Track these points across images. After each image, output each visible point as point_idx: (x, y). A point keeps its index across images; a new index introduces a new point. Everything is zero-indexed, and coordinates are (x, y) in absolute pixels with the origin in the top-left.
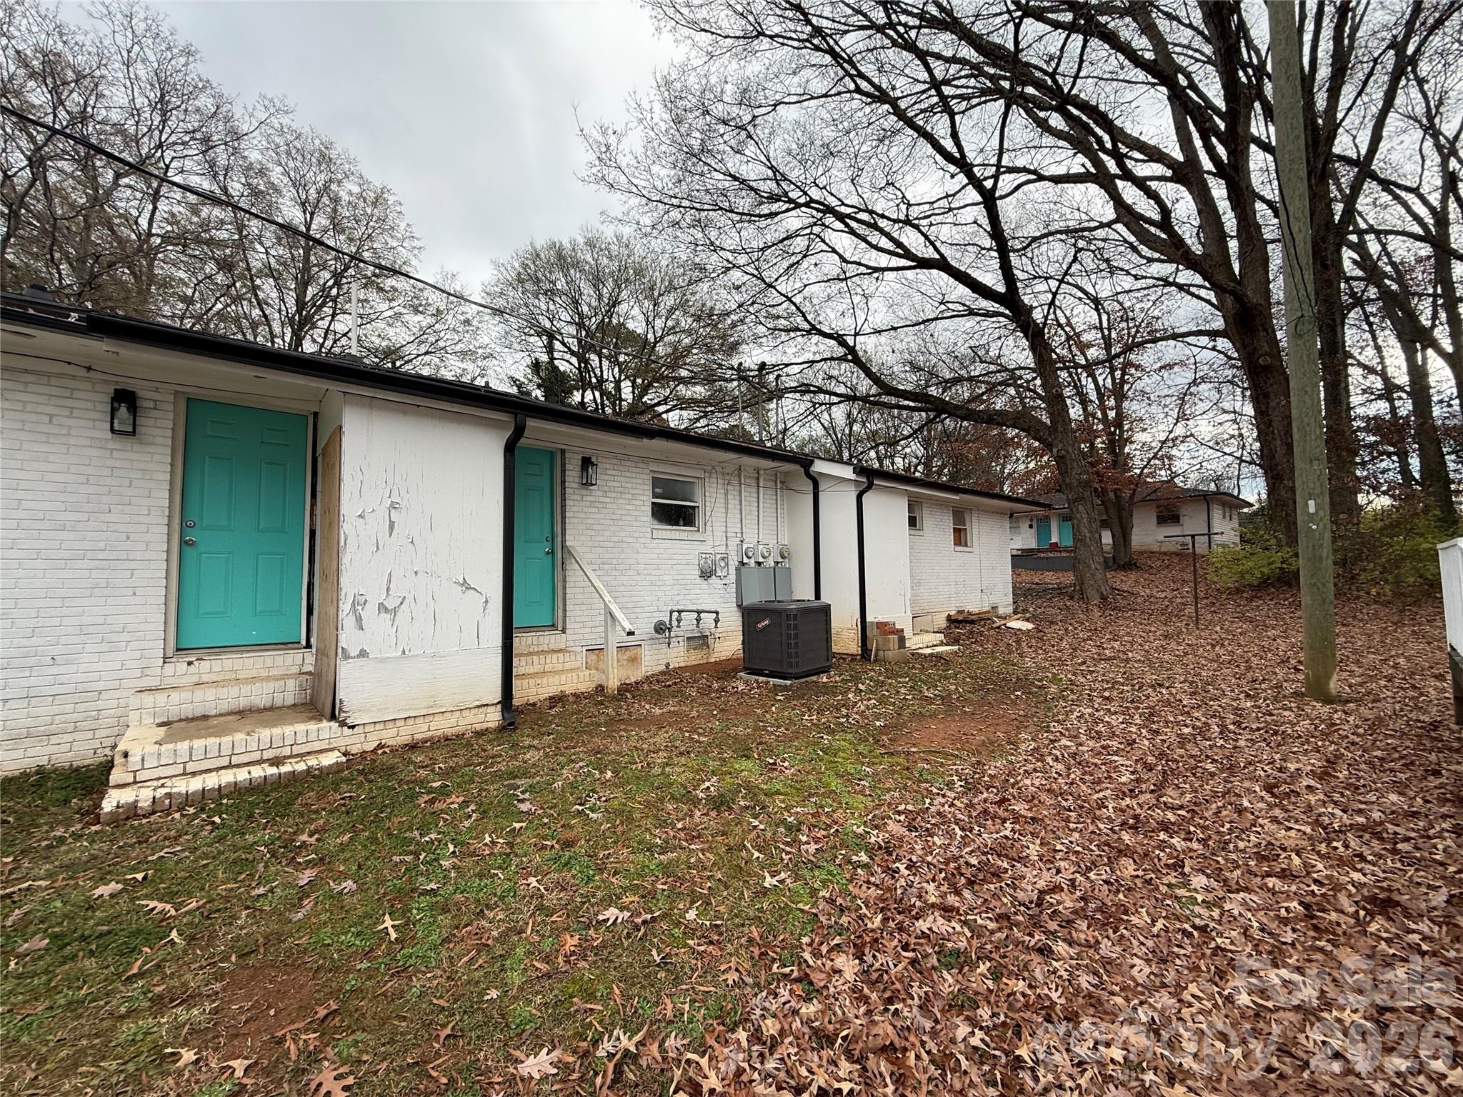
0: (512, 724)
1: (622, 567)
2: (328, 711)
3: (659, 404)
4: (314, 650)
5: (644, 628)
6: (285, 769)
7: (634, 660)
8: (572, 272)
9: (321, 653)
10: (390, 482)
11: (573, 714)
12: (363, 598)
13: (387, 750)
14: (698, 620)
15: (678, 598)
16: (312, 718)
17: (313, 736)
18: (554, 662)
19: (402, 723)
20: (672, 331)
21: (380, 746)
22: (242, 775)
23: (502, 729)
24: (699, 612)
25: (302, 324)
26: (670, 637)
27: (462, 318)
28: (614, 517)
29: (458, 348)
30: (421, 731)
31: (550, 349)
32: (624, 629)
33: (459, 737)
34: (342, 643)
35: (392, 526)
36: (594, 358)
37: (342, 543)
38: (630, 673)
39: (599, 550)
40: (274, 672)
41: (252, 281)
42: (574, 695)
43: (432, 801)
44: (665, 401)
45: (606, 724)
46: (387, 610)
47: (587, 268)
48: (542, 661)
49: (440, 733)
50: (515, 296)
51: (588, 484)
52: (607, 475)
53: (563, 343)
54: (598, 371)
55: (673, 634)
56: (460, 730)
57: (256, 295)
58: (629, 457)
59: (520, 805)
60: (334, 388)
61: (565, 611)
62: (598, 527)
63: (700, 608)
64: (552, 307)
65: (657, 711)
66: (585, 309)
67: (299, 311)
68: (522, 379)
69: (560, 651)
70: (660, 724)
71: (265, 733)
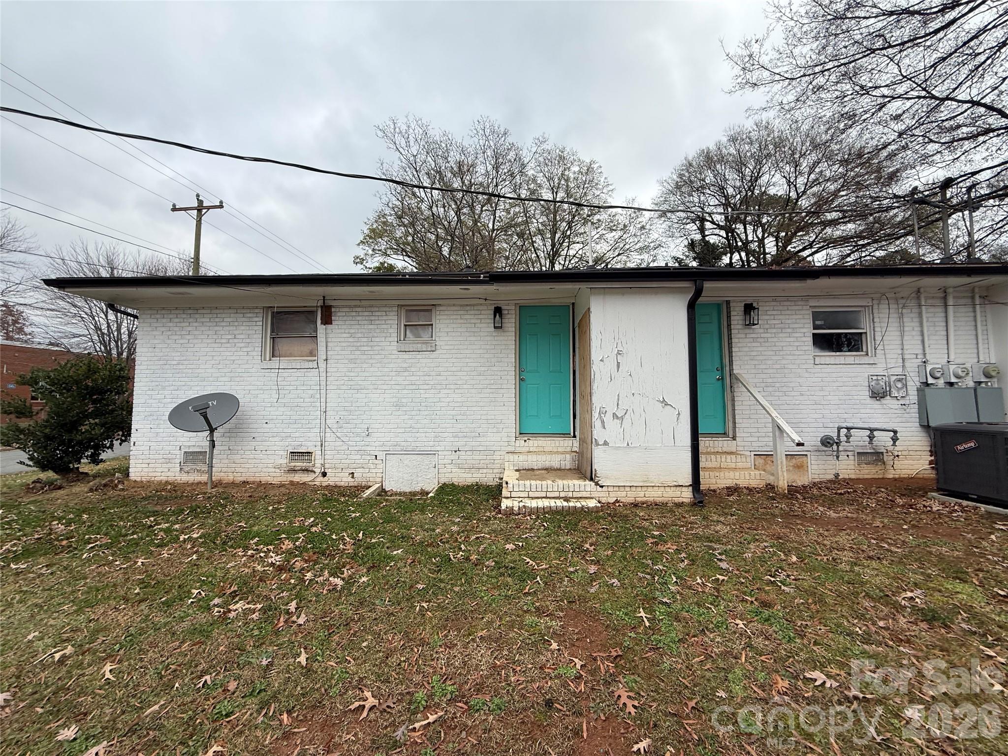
0: (701, 502)
1: (785, 389)
2: (589, 475)
3: (804, 249)
4: (578, 438)
5: (812, 440)
6: (571, 504)
7: (800, 467)
8: (718, 166)
9: (582, 441)
10: (616, 339)
11: (748, 503)
12: (605, 410)
13: (621, 504)
14: (871, 438)
15: (846, 416)
16: (581, 478)
17: (582, 489)
18: (729, 461)
19: (628, 489)
20: (816, 182)
21: (617, 501)
22: (552, 503)
23: (694, 504)
24: (872, 430)
25: (554, 256)
26: (838, 451)
27: (639, 226)
28: (775, 348)
29: (637, 247)
30: (640, 496)
31: (702, 230)
32: (793, 441)
33: (665, 504)
34: (595, 436)
35: (618, 366)
36: (740, 227)
37: (593, 377)
38: (796, 477)
39: (764, 376)
40: (560, 450)
41: (532, 239)
42: (748, 488)
43: (656, 544)
44: (811, 245)
45: (782, 517)
46: (618, 418)
47: (731, 159)
48: (719, 459)
49: (651, 499)
50: (674, 199)
51: (750, 324)
52: (766, 316)
53: (713, 222)
54: (743, 236)
55: (841, 448)
56: (665, 500)
57: (533, 246)
58: (788, 298)
59: (719, 563)
60: (584, 286)
61: (734, 423)
62: (761, 358)
63: (873, 426)
64: (702, 198)
65: (831, 514)
66: (730, 191)
67: (552, 249)
68: (682, 257)
69: (731, 453)
70: (839, 526)
71: (560, 482)
